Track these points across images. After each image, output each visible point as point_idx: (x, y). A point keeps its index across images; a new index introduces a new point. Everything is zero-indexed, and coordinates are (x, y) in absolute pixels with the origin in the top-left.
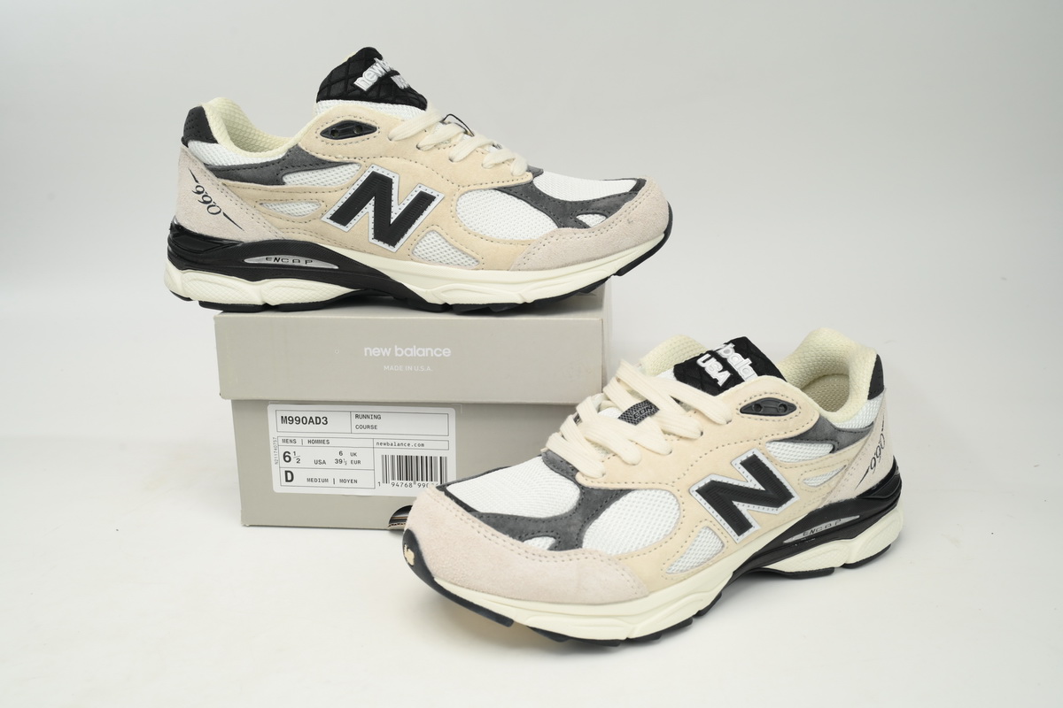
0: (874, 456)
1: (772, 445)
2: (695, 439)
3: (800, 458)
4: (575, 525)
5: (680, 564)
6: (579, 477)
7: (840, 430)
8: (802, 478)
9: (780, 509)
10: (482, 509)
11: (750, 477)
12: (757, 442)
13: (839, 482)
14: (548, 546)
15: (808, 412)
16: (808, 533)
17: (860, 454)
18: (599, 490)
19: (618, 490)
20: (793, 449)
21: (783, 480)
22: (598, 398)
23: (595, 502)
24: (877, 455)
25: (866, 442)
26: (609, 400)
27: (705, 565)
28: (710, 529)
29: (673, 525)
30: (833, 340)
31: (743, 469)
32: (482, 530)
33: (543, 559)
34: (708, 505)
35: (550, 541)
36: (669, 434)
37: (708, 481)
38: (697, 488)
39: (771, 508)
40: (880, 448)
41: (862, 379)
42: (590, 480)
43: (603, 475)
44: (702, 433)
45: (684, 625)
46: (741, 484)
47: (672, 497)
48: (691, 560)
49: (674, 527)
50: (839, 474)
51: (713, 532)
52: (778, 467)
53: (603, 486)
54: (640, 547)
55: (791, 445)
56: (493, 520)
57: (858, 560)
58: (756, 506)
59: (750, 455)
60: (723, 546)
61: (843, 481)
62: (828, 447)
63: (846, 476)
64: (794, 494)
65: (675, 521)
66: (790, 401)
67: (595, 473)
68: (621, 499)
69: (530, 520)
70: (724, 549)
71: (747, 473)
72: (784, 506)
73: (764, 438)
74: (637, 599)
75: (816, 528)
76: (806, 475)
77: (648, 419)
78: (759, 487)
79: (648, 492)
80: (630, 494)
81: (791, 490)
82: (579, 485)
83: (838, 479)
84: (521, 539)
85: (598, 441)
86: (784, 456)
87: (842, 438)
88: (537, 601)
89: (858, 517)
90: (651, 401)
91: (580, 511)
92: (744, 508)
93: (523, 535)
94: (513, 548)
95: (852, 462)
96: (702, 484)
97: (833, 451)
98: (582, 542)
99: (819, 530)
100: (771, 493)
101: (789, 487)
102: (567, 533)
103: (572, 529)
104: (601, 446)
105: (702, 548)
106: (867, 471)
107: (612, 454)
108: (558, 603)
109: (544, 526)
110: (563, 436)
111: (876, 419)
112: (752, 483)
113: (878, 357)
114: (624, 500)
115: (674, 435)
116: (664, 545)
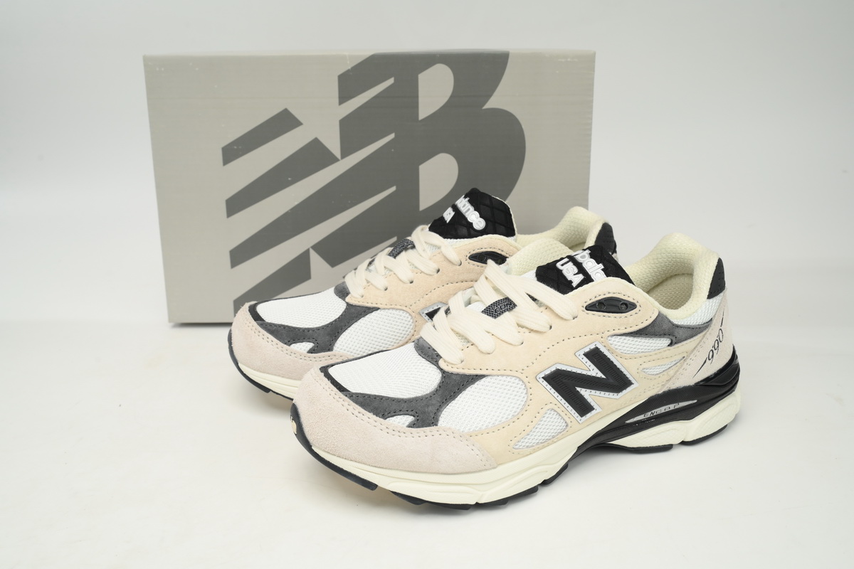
0: (711, 348)
1: (614, 338)
2: (545, 332)
3: (639, 350)
4: (432, 405)
5: (526, 440)
6: (441, 363)
7: (677, 326)
8: (641, 367)
9: (621, 394)
10: (353, 389)
11: (593, 366)
12: (599, 336)
13: (677, 371)
14: (407, 424)
15: (648, 309)
16: (649, 415)
17: (698, 347)
18: (458, 374)
19: (473, 376)
20: (633, 343)
21: (623, 370)
22: (469, 293)
23: (453, 385)
24: (715, 348)
25: (704, 336)
26: (477, 295)
27: (550, 442)
28: (555, 411)
29: (521, 407)
30: (683, 244)
31: (585, 359)
32: (351, 408)
33: (402, 434)
34: (553, 391)
35: (410, 419)
36: (523, 327)
37: (553, 369)
38: (543, 376)
39: (611, 394)
40: (718, 341)
41: (704, 279)
42: (450, 366)
43: (462, 362)
44: (551, 327)
45: (531, 492)
46: (584, 373)
47: (521, 383)
48: (536, 438)
49: (522, 409)
50: (678, 364)
51: (558, 413)
52: (619, 358)
53: (461, 371)
54: (490, 425)
55: (631, 338)
56: (361, 399)
57: (695, 438)
58: (598, 392)
59: (592, 347)
60: (567, 426)
61: (681, 370)
62: (666, 341)
63: (685, 366)
64: (633, 381)
65: (523, 403)
66: (631, 300)
67: (454, 360)
68: (476, 383)
69: (393, 400)
70: (568, 428)
71: (589, 363)
72: (624, 392)
73: (606, 332)
74: (486, 470)
75: (655, 410)
76: (645, 366)
77: (507, 313)
78: (600, 375)
79: (500, 378)
80: (484, 379)
81: (631, 378)
82: (441, 370)
83: (677, 368)
84: (384, 417)
85: (460, 332)
86: (625, 348)
87: (680, 333)
88: (397, 470)
89: (696, 401)
90: (510, 298)
91: (440, 393)
92: (586, 393)
93: (386, 414)
94: (376, 424)
95: (690, 354)
96: (548, 372)
97: (671, 345)
98: (437, 421)
99: (659, 413)
100: (611, 381)
101: (628, 376)
102: (425, 413)
103: (430, 408)
104: (463, 336)
105: (547, 427)
106: (705, 362)
107: (470, 344)
108: (416, 472)
109: (405, 405)
110: (434, 326)
111: (714, 316)
112: (594, 372)
113: (720, 262)
114: (479, 385)
115: (527, 328)
116: (511, 424)
